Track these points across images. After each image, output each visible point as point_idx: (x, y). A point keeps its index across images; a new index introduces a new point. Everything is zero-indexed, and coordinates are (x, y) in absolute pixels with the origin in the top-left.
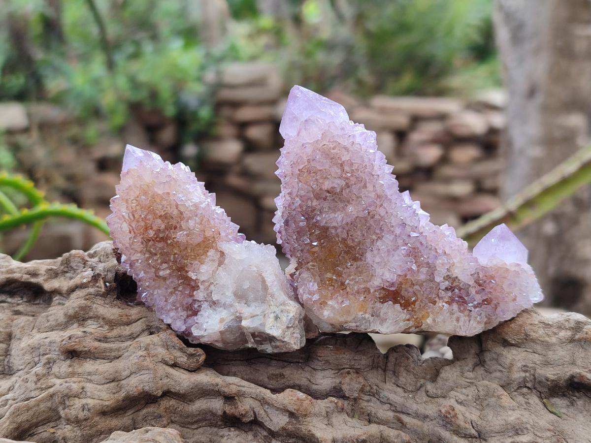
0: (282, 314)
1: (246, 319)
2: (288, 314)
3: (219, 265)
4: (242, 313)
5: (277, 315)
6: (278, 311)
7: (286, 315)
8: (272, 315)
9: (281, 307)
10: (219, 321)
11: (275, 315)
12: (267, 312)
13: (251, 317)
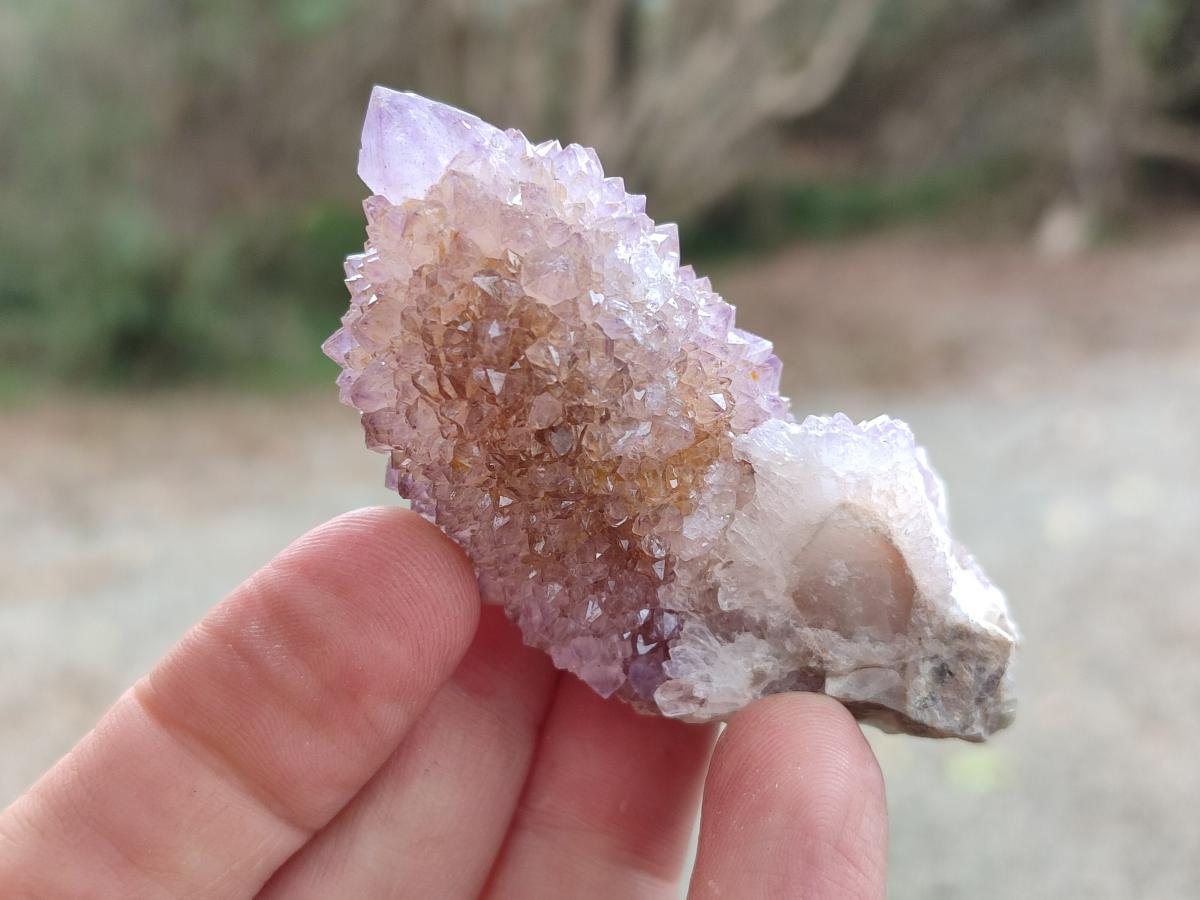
0: (962, 664)
1: (837, 675)
2: (981, 664)
3: (740, 504)
4: (828, 662)
5: (943, 666)
6: (945, 653)
7: (973, 667)
8: (926, 668)
9: (959, 643)
10: (749, 682)
11: (938, 666)
12: (912, 658)
13: (856, 669)
